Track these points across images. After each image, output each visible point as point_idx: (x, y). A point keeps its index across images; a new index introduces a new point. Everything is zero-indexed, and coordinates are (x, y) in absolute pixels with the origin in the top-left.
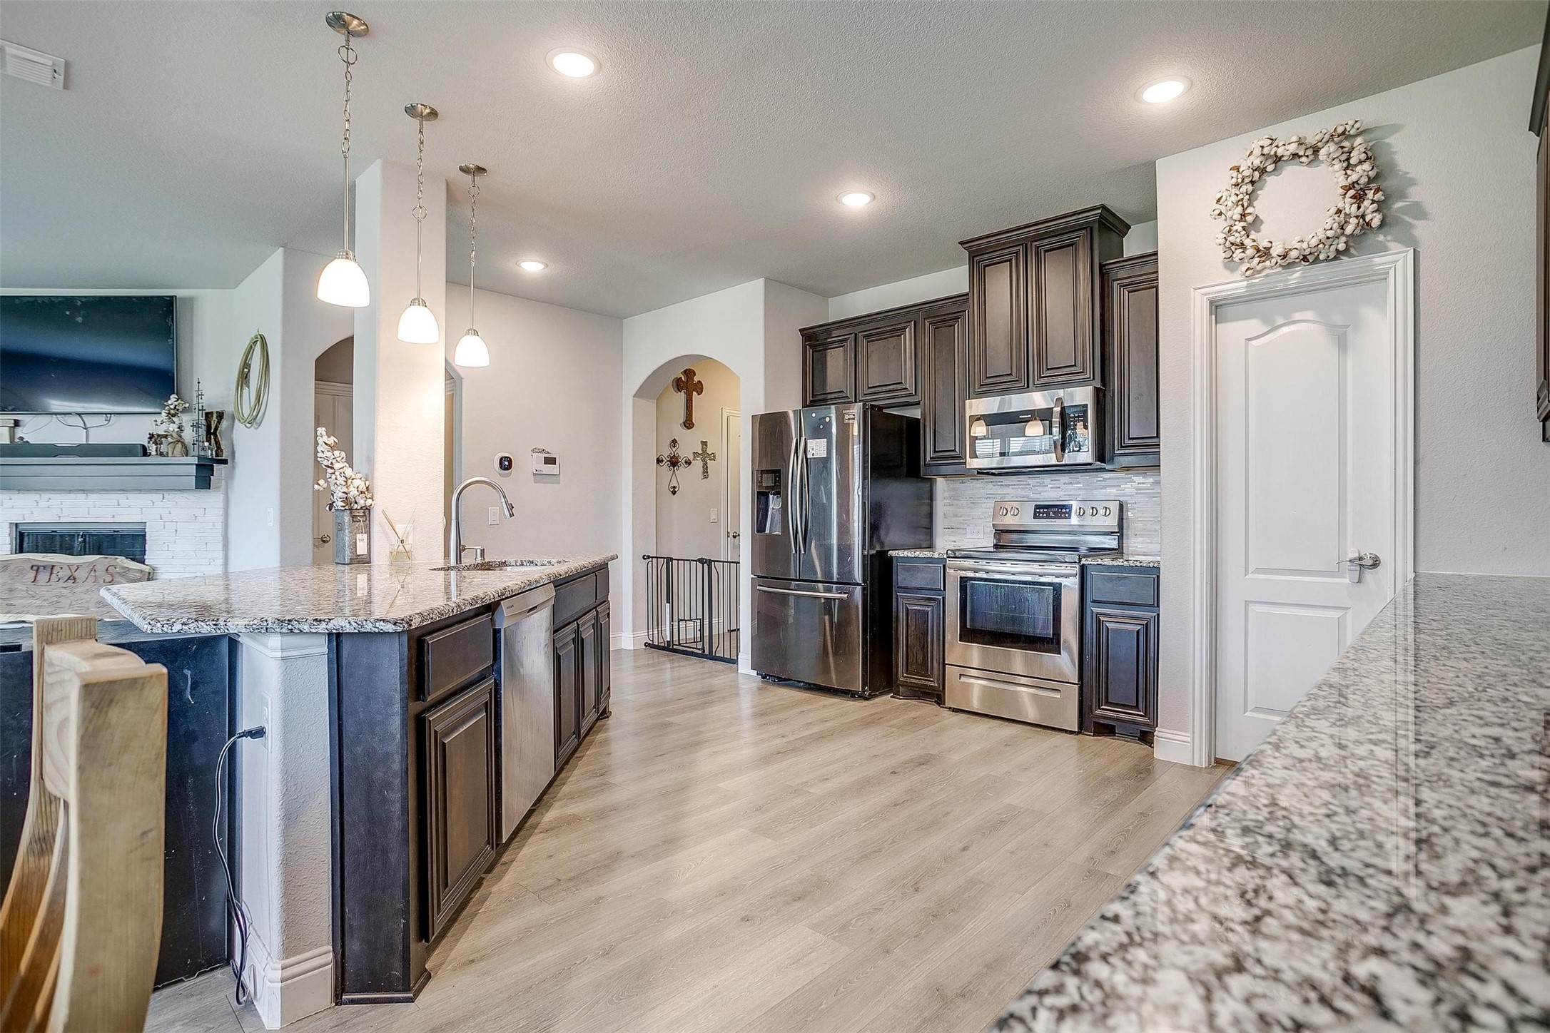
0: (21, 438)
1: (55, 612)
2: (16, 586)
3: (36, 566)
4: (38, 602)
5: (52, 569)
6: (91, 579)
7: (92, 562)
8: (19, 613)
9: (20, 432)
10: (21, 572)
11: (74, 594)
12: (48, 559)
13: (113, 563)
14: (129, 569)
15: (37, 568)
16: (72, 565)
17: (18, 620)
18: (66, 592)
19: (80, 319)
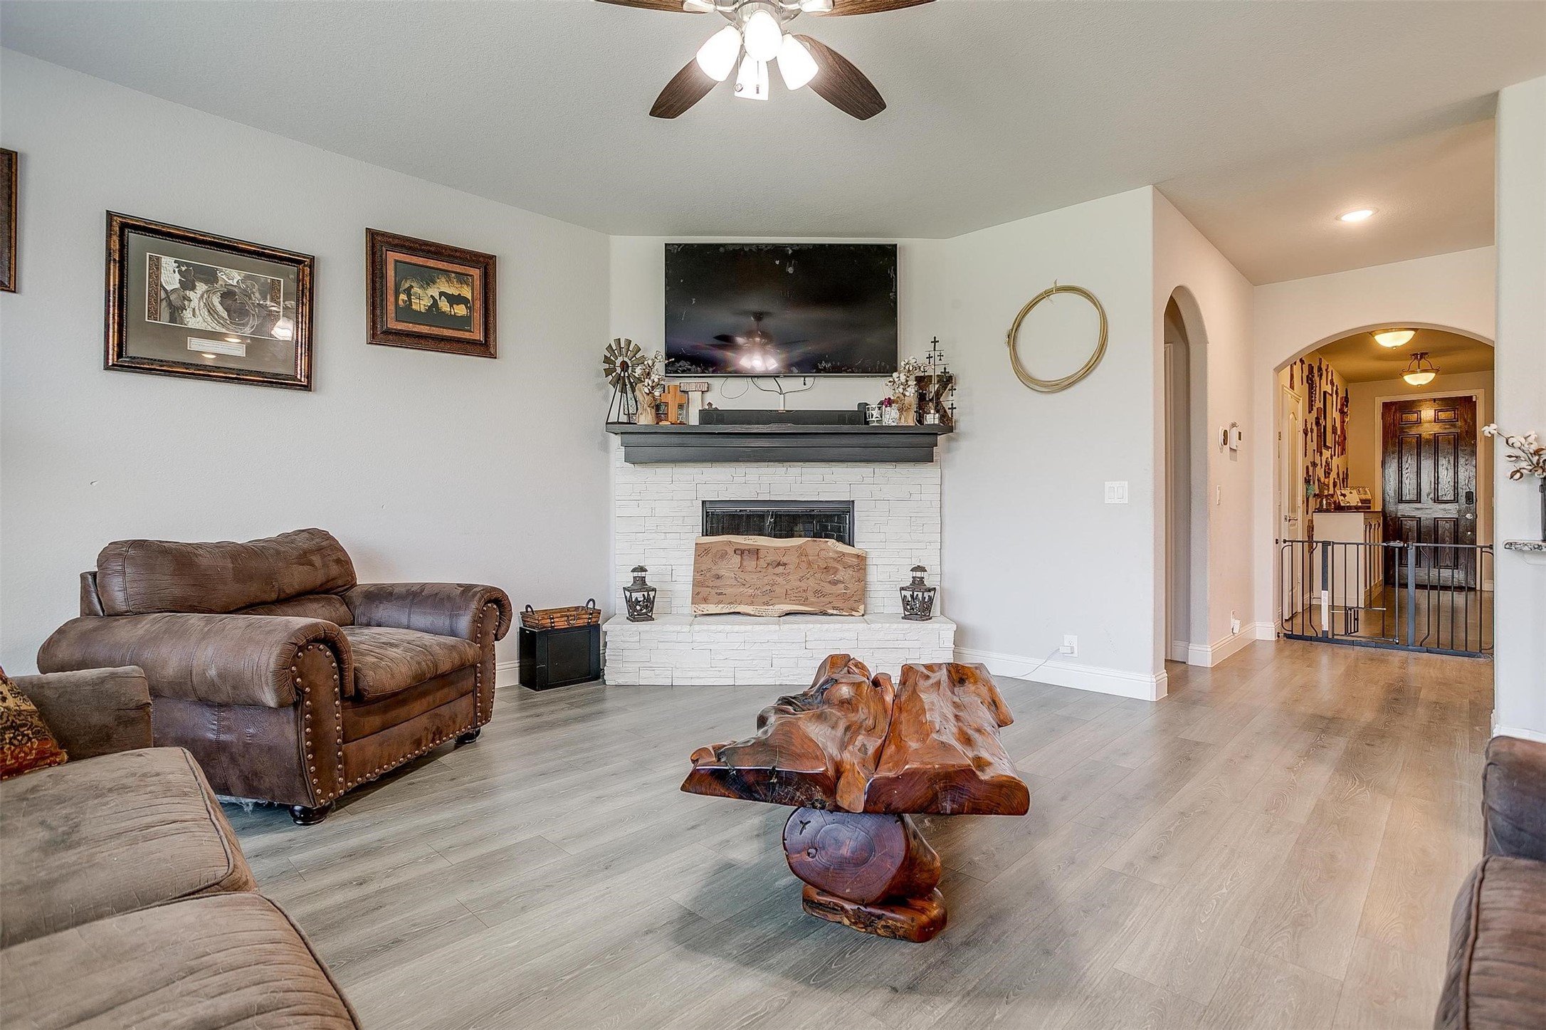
0: (710, 404)
1: (771, 602)
2: (722, 572)
3: (738, 549)
4: (751, 591)
5: (757, 554)
6: (804, 566)
7: (800, 547)
8: (732, 603)
9: (709, 397)
10: (723, 555)
11: (788, 581)
12: (750, 542)
13: (823, 546)
14: (844, 554)
15: (741, 552)
16: (779, 548)
17: (732, 610)
18: (780, 580)
19: (790, 270)
